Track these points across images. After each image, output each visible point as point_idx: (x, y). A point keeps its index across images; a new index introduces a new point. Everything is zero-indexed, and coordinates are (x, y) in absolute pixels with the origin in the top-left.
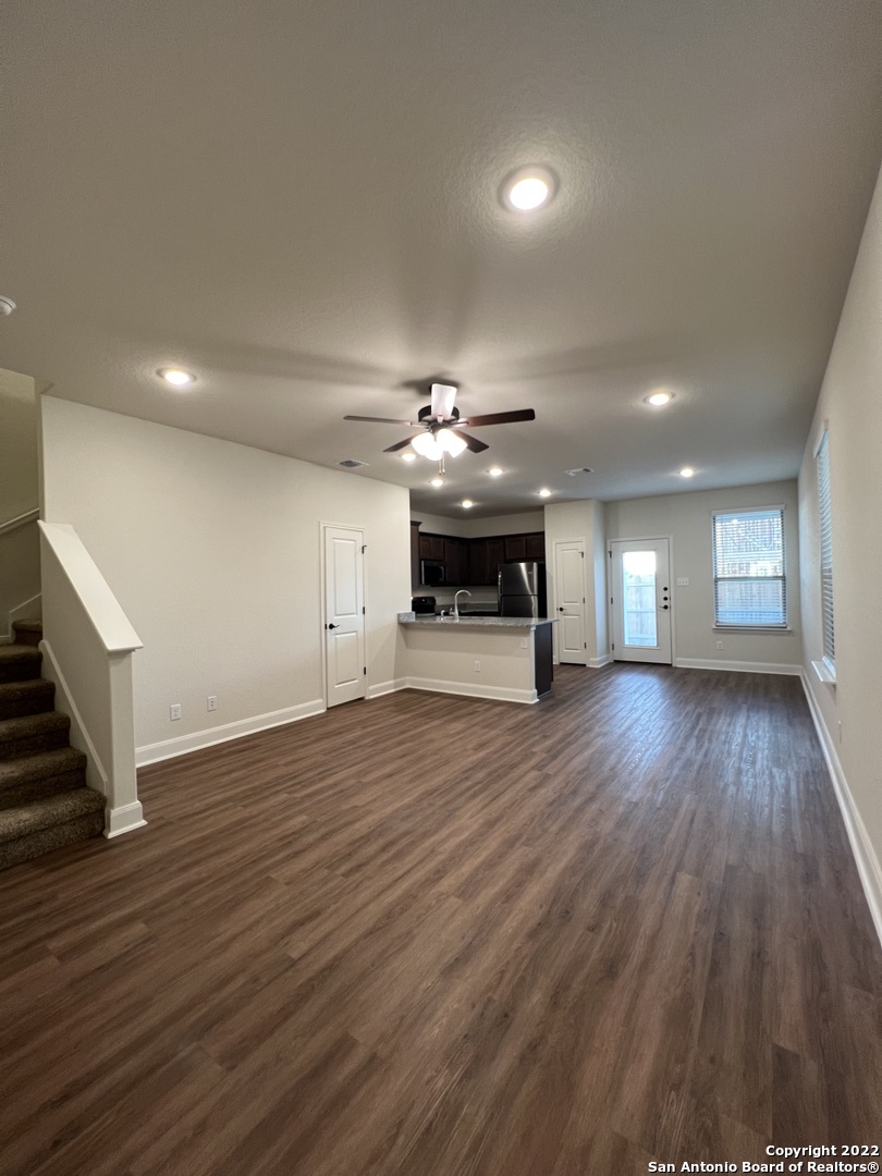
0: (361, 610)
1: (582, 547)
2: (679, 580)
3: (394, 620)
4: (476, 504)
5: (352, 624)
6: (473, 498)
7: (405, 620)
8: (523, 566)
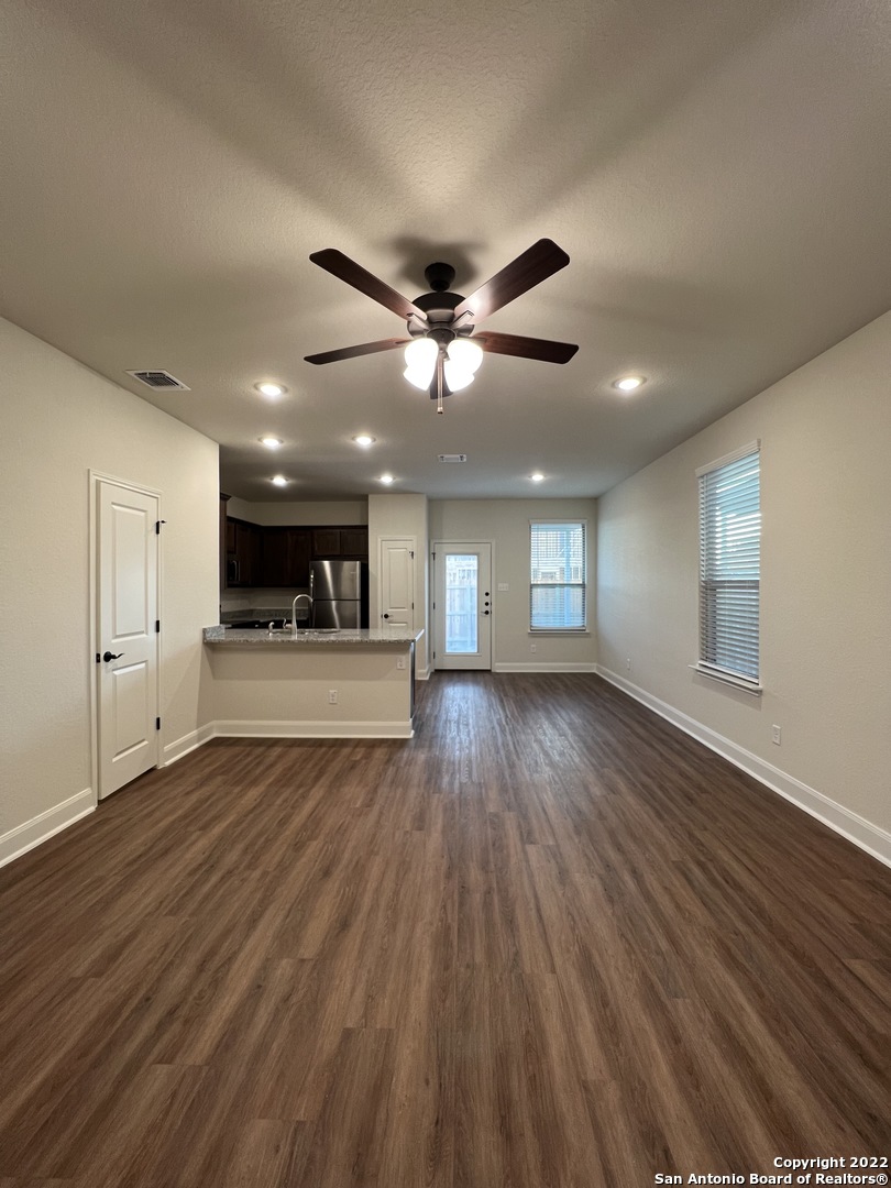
0: (152, 627)
1: (411, 546)
2: (500, 585)
3: (197, 638)
4: (290, 482)
5: (139, 649)
6: (288, 473)
7: (212, 637)
8: (327, 564)
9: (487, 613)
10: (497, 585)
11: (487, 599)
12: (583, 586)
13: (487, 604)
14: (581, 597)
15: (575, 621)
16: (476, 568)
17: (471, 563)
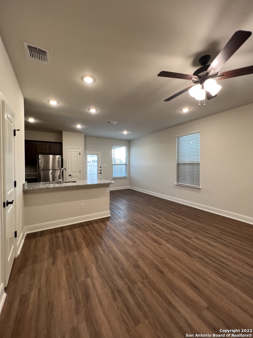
1: (79, 151)
8: (51, 156)
9: (100, 173)
10: (103, 165)
11: (101, 169)
12: (126, 165)
13: (100, 170)
14: (125, 168)
15: (124, 175)
16: (97, 159)
17: (95, 158)
